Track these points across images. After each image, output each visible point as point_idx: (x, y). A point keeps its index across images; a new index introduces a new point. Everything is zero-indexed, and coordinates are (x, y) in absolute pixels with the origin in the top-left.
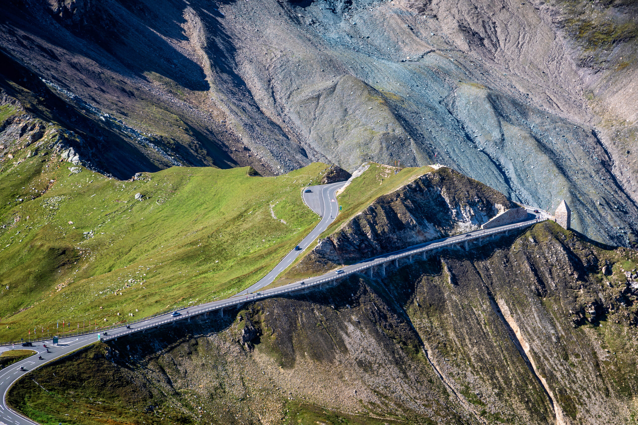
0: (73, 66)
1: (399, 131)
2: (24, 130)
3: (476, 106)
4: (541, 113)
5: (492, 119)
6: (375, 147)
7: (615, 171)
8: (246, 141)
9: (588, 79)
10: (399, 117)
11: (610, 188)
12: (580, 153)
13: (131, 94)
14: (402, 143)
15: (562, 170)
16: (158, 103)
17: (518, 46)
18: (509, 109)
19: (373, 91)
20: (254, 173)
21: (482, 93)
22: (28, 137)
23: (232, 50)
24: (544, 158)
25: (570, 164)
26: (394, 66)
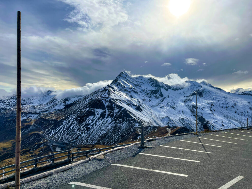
0: (138, 114)
10: (173, 121)
13: (144, 117)
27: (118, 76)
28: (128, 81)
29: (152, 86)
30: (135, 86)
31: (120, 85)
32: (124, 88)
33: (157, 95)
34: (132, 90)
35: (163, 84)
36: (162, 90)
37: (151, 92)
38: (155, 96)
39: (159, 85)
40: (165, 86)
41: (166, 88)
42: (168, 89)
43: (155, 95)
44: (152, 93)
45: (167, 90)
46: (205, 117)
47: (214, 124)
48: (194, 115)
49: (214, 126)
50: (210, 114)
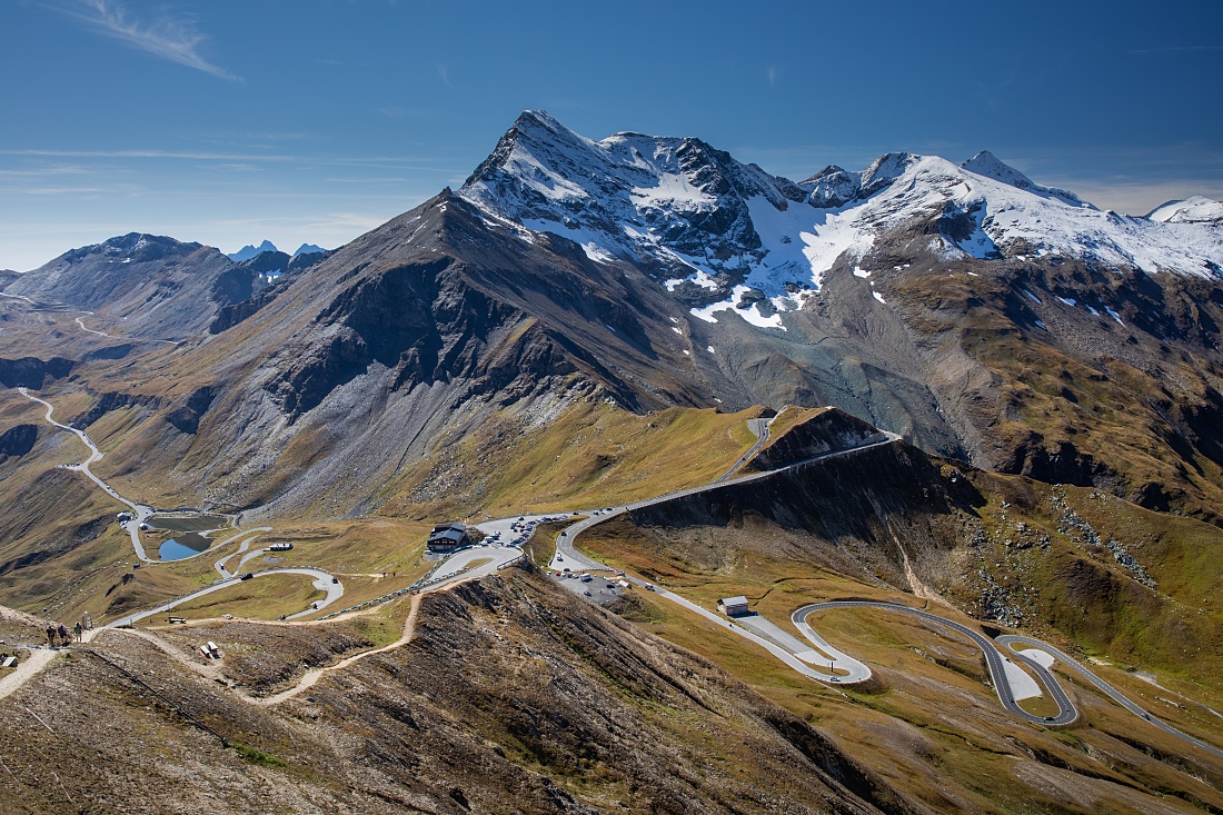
0: (613, 347)
1: (806, 386)
2: (583, 387)
3: (854, 371)
4: (893, 376)
5: (865, 379)
6: (792, 396)
7: (940, 410)
9: (923, 354)
10: (805, 378)
11: (937, 420)
12: (918, 399)
14: (808, 393)
15: (907, 410)
17: (880, 334)
18: (874, 373)
19: (791, 362)
20: (719, 412)
21: (859, 362)
22: (586, 390)
24: (896, 402)
25: (912, 405)
26: (804, 346)
27: (507, 137)
28: (563, 166)
29: (702, 187)
30: (605, 190)
31: (513, 189)
32: (541, 206)
33: (727, 235)
34: (583, 212)
35: (762, 177)
36: (757, 207)
37: (694, 224)
38: (717, 244)
39: (736, 183)
40: (773, 188)
41: (780, 198)
42: (790, 202)
43: (716, 240)
44: (699, 228)
45: (782, 207)
46: (978, 349)
47: (1021, 386)
48: (921, 344)
49: (1019, 396)
50: (1004, 332)
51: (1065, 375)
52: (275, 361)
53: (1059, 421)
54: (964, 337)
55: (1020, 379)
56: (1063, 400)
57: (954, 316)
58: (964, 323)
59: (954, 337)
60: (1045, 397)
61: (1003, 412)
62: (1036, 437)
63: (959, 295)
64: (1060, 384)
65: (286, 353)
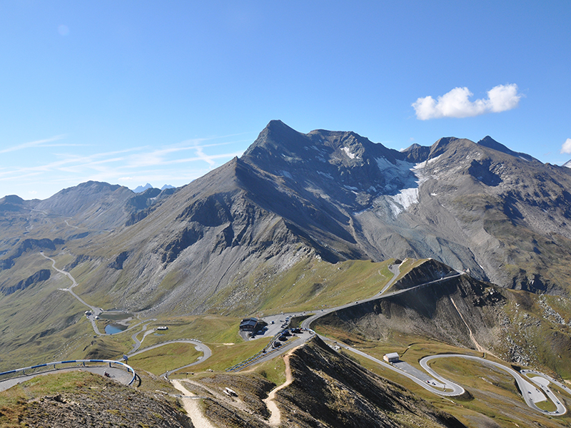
0: (316, 231)
1: (411, 249)
2: (305, 250)
3: (433, 241)
4: (452, 243)
5: (438, 245)
6: (403, 253)
7: (476, 260)
8: (366, 252)
9: (466, 232)
10: (410, 245)
11: (474, 264)
12: (465, 254)
13: (333, 239)
14: (412, 252)
15: (460, 260)
16: (340, 242)
17: (444, 223)
18: (443, 242)
19: (402, 237)
20: (372, 262)
21: (435, 237)
22: (306, 252)
23: (361, 226)
24: (454, 256)
25: (462, 257)
26: (408, 230)
35: (384, 149)
37: (352, 172)
42: (398, 160)
46: (492, 230)
47: (514, 247)
48: (464, 228)
49: (513, 251)
50: (504, 221)
51: (534, 242)
52: (157, 239)
53: (533, 264)
54: (485, 224)
55: (512, 244)
56: (534, 254)
57: (480, 214)
58: (484, 217)
59: (480, 224)
60: (526, 252)
61: (506, 260)
62: (523, 272)
63: (481, 204)
64: (532, 246)
65: (161, 235)
